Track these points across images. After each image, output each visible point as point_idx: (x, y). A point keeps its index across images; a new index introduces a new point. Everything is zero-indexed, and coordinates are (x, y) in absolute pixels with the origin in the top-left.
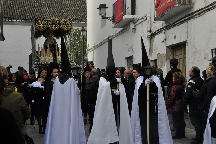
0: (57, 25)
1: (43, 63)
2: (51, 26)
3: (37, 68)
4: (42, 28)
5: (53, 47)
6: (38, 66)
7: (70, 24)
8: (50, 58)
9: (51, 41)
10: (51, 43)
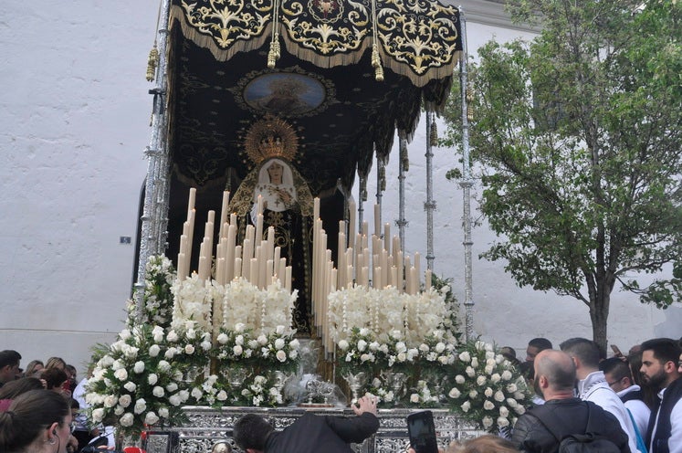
0: (349, 26)
1: (197, 341)
2: (306, 28)
3: (126, 399)
4: (225, 32)
5: (285, 226)
6: (139, 378)
7: (452, 33)
8: (273, 299)
9: (277, 190)
10: (277, 203)
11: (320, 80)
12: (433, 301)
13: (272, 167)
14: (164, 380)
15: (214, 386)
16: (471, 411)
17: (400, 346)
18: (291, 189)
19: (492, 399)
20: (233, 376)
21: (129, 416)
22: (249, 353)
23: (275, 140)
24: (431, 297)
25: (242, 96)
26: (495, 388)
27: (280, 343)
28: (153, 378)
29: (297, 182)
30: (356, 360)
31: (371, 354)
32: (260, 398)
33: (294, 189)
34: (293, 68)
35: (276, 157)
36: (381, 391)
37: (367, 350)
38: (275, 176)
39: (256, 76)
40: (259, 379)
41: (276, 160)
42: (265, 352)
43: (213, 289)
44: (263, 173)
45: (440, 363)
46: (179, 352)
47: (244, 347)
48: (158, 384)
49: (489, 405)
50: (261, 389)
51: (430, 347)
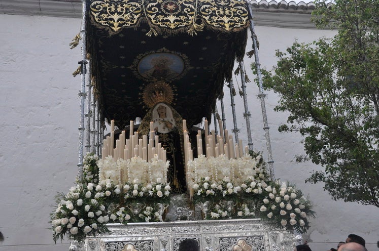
1: (112, 189)
2: (161, 17)
3: (73, 219)
4: (116, 24)
6: (80, 208)
7: (245, 12)
8: (154, 166)
9: (164, 121)
10: (164, 128)
11: (179, 55)
12: (248, 161)
13: (159, 108)
14: (94, 209)
15: (123, 213)
16: (273, 217)
17: (229, 185)
18: (172, 120)
19: (285, 209)
20: (134, 208)
21: (75, 229)
22: (141, 194)
23: (160, 93)
24: (247, 159)
25: (137, 70)
26: (286, 203)
27: (159, 187)
28: (87, 207)
29: (175, 116)
30: (204, 194)
31: (212, 190)
32: (149, 218)
33: (174, 120)
34: (162, 50)
35: (161, 102)
36: (220, 211)
37: (209, 188)
38: (162, 113)
39: (143, 57)
40: (148, 208)
41: (161, 104)
42: (151, 193)
43: (121, 163)
44: (155, 113)
45: (254, 193)
46: (102, 195)
47: (139, 191)
48: (90, 210)
49: (283, 213)
50: (149, 213)
51: (247, 185)
